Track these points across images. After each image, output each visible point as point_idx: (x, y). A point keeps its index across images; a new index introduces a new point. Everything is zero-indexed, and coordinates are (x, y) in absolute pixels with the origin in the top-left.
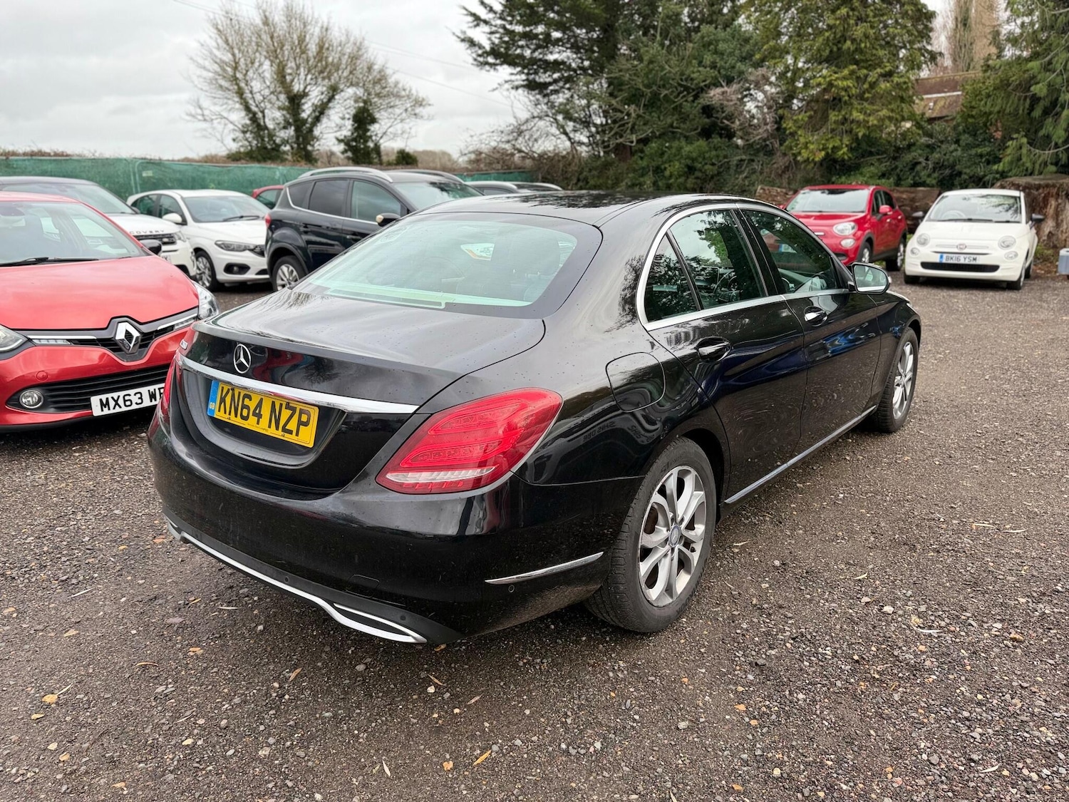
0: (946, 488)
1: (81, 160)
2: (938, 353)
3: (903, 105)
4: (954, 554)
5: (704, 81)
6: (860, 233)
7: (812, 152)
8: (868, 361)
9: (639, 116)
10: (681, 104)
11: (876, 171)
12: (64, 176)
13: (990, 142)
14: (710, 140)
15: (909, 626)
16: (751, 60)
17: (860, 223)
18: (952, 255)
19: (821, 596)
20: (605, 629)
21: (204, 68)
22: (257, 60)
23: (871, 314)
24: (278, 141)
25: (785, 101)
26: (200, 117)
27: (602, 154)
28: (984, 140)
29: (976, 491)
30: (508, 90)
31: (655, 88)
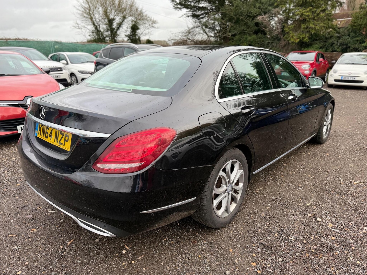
0: (343, 167)
1: (33, 42)
2: (340, 113)
3: (329, 22)
4: (347, 195)
5: (256, 13)
6: (311, 68)
7: (295, 39)
8: (313, 116)
9: (232, 26)
10: (247, 22)
11: (318, 46)
12: (27, 47)
13: (361, 35)
14: (258, 35)
15: (328, 228)
16: (273, 6)
17: (312, 65)
18: (346, 77)
19: (291, 213)
20: (200, 226)
21: (79, 10)
22: (97, 7)
23: (315, 98)
24: (105, 36)
25: (285, 21)
26: (77, 27)
27: (219, 40)
28: (359, 35)
29: (356, 168)
30: (185, 17)
31: (238, 16)
